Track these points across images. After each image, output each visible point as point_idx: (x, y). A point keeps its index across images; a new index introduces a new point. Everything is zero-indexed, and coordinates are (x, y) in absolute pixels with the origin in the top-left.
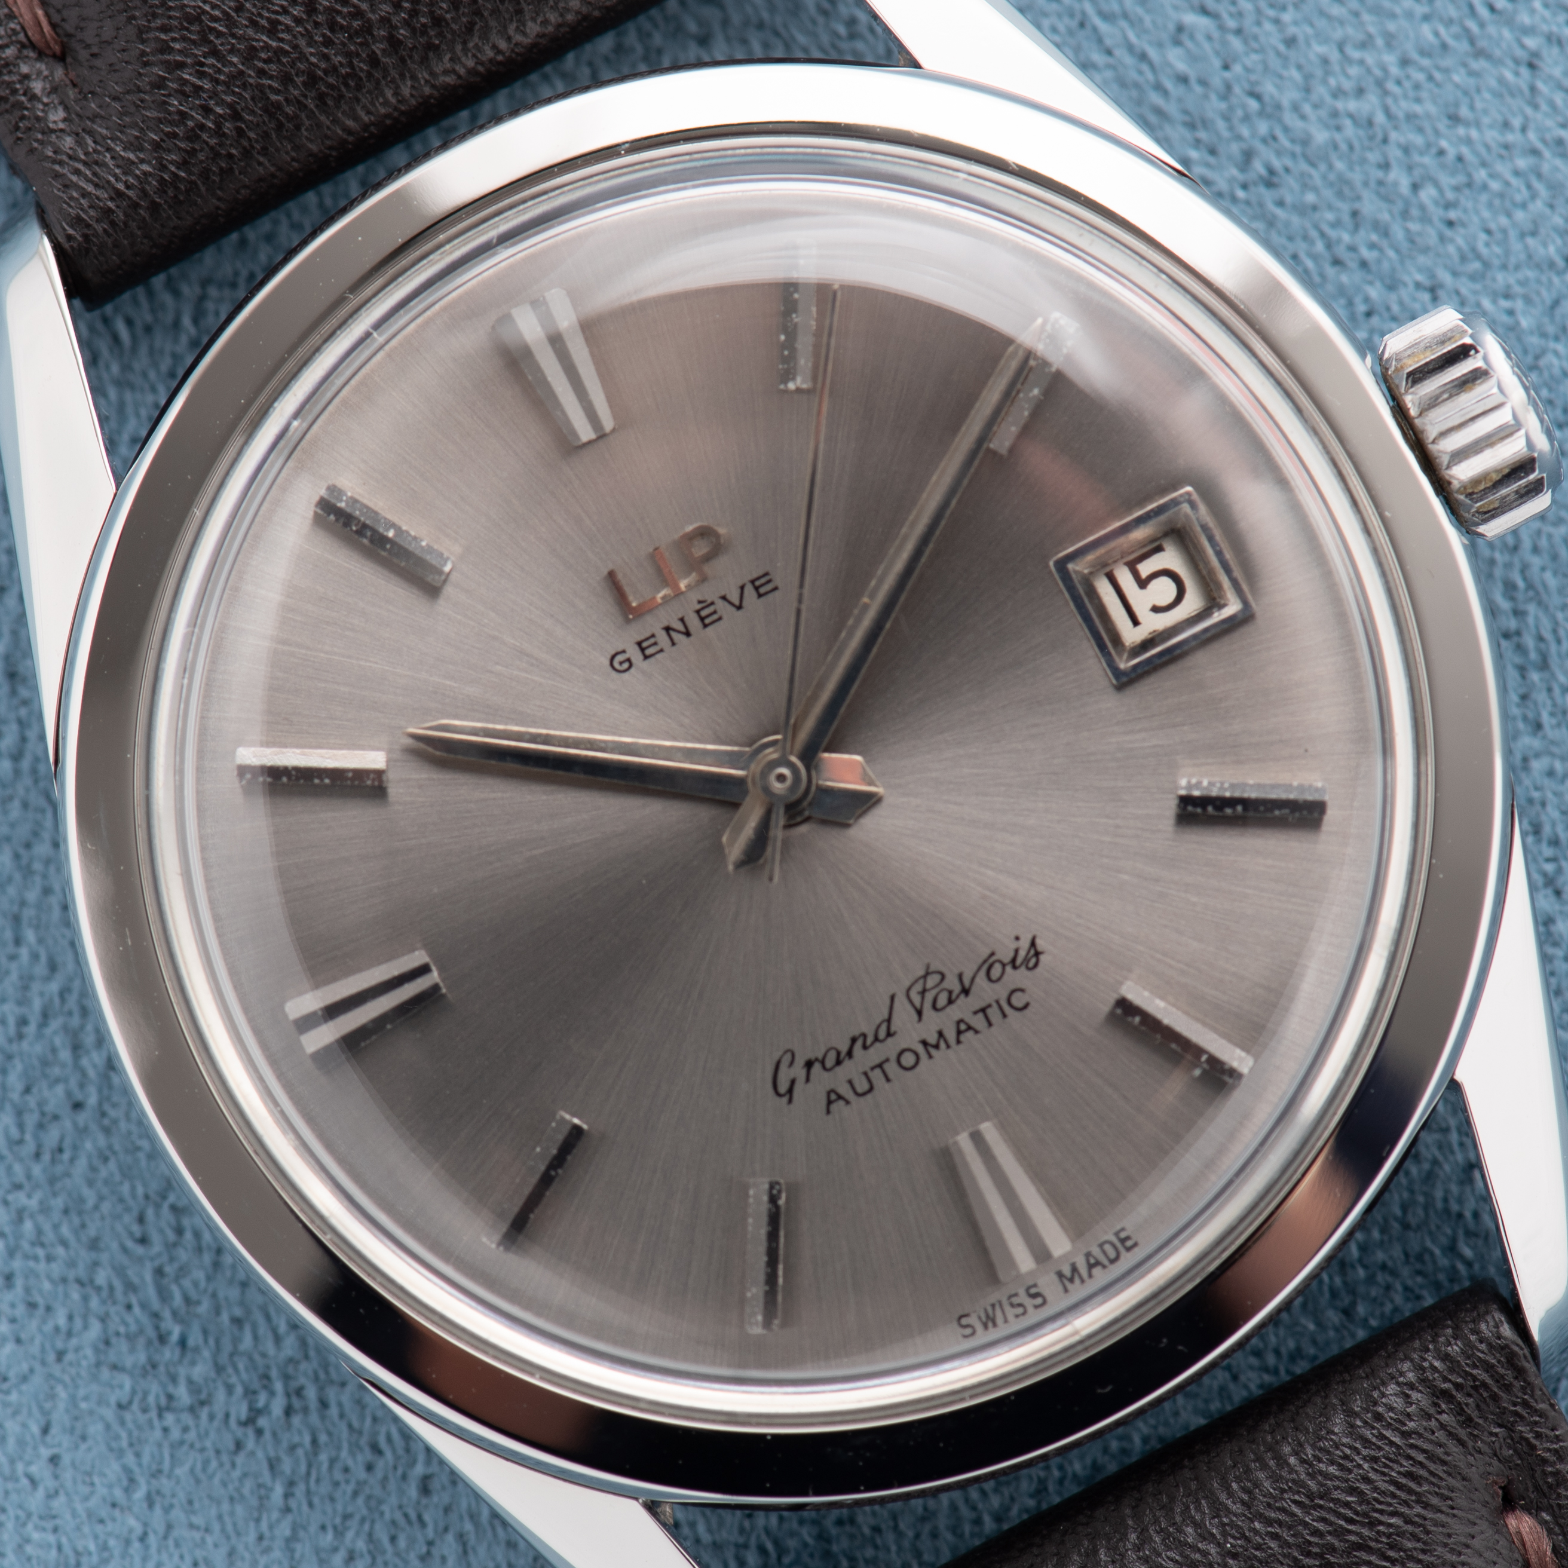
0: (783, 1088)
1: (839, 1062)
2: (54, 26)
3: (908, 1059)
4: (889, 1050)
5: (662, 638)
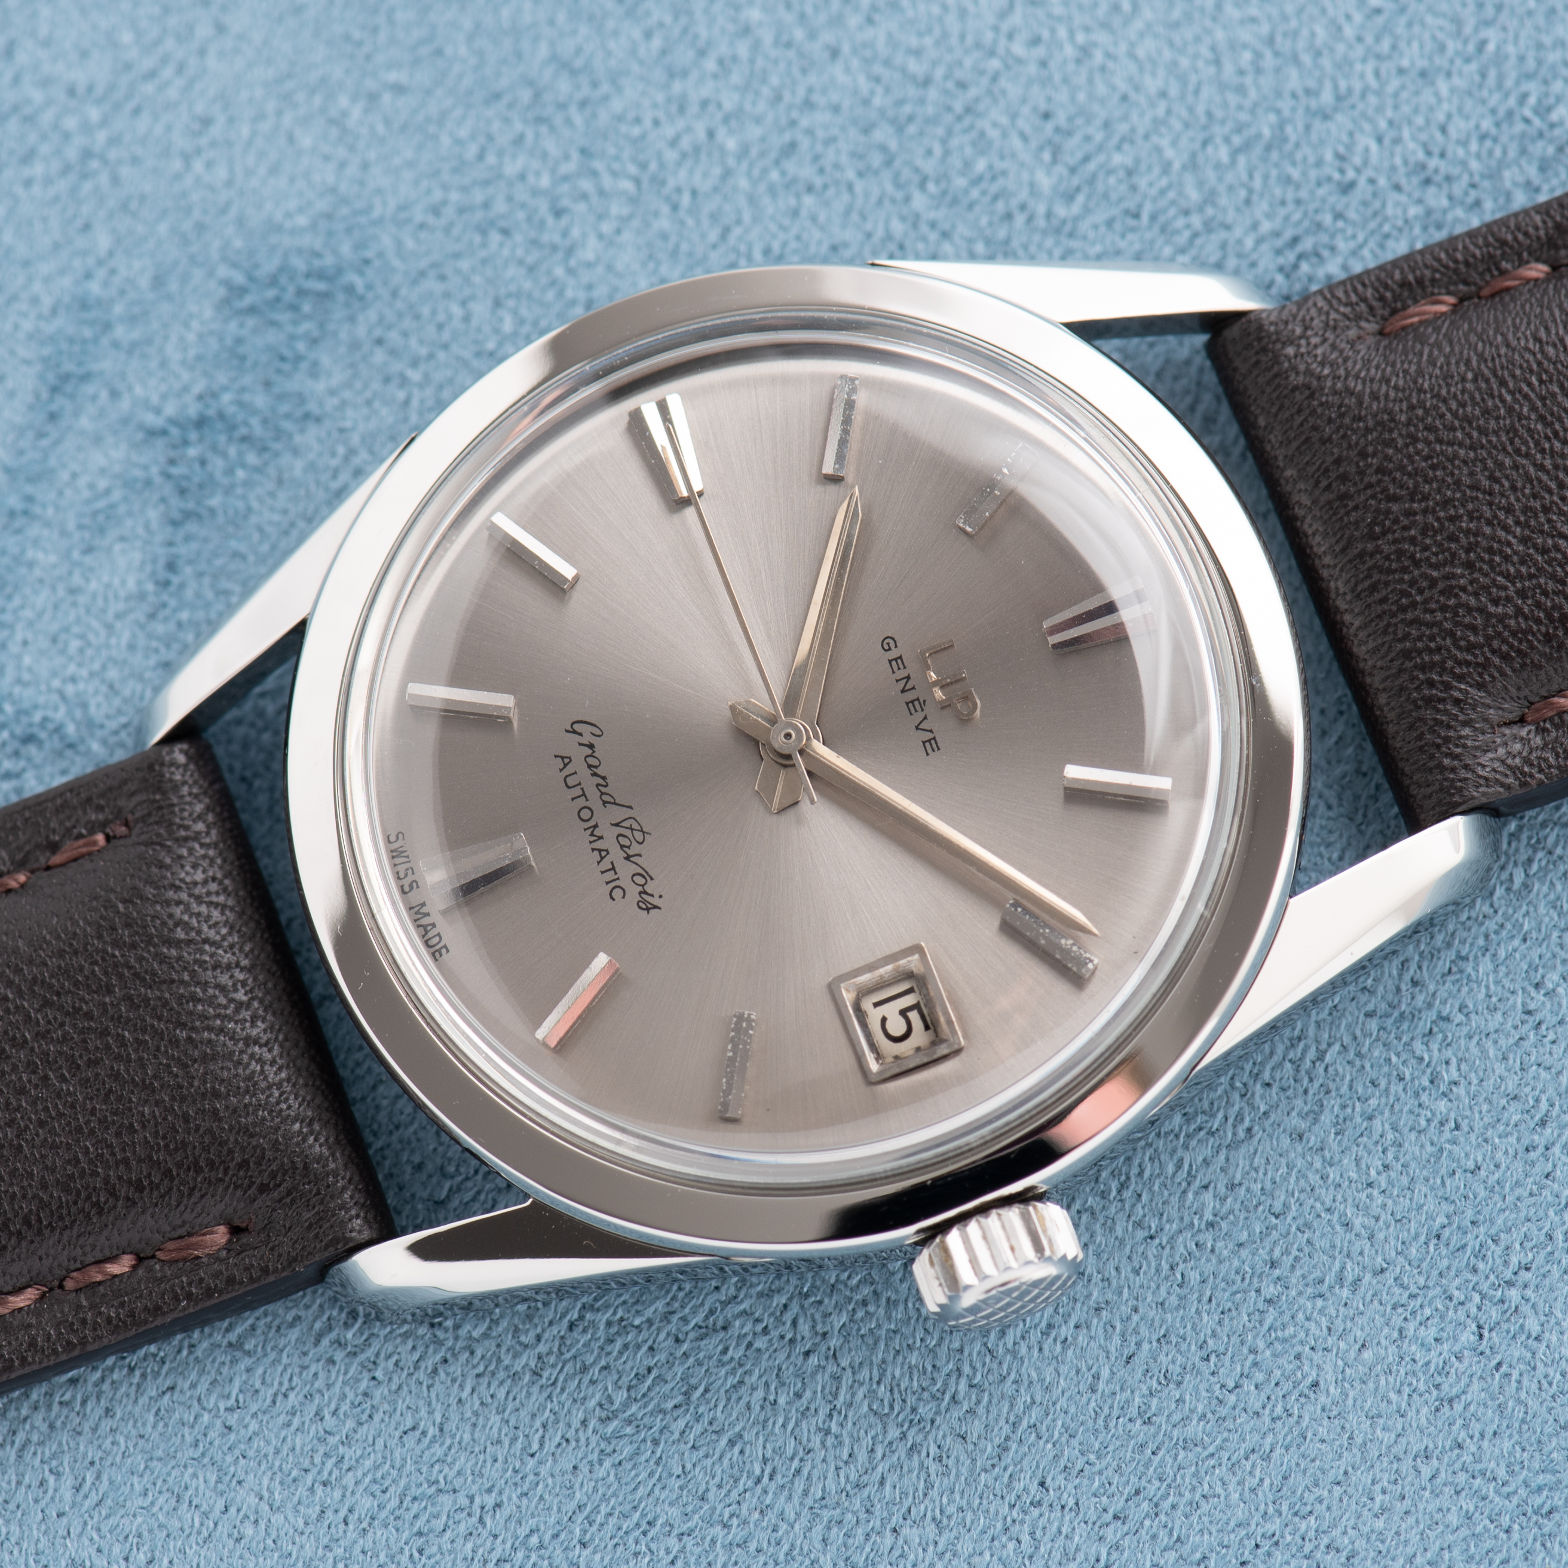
0: (576, 727)
1: (590, 766)
3: (585, 814)
4: (594, 800)
5: (902, 673)
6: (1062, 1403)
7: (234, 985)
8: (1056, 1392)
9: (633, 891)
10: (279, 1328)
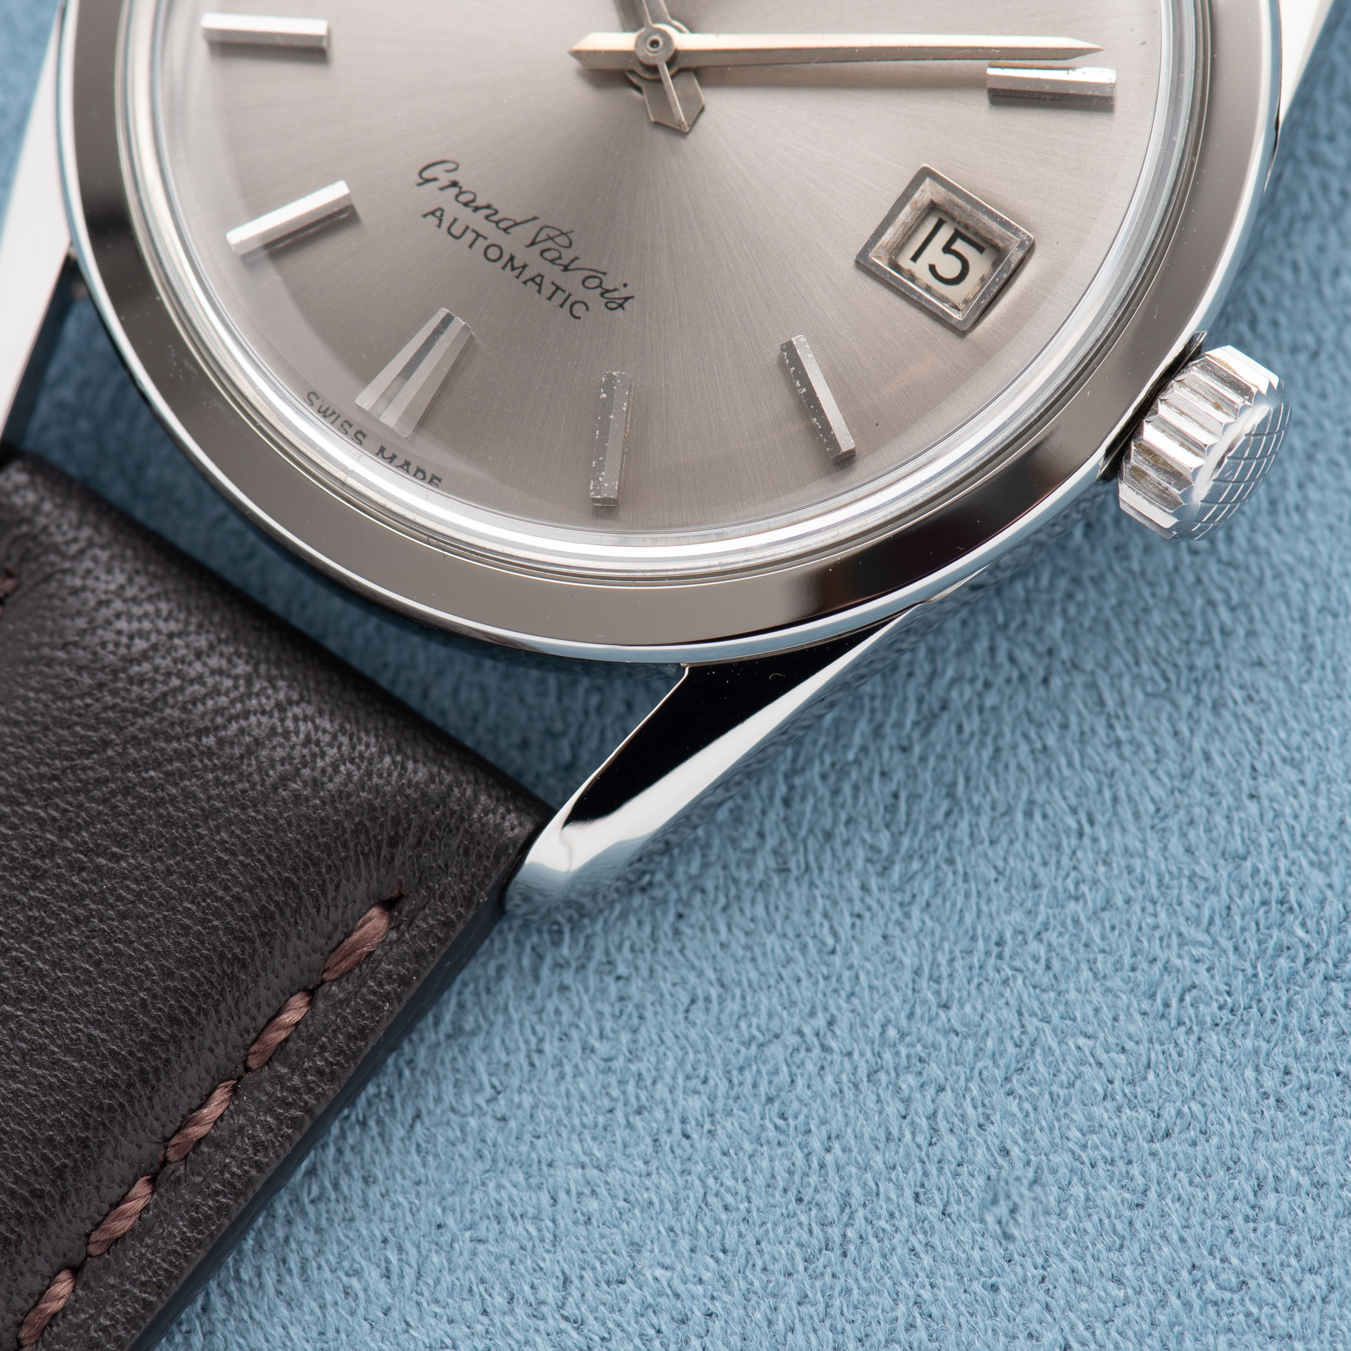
6: (1336, 569)
7: (230, 661)
8: (1323, 561)
9: (593, 298)
10: (488, 990)
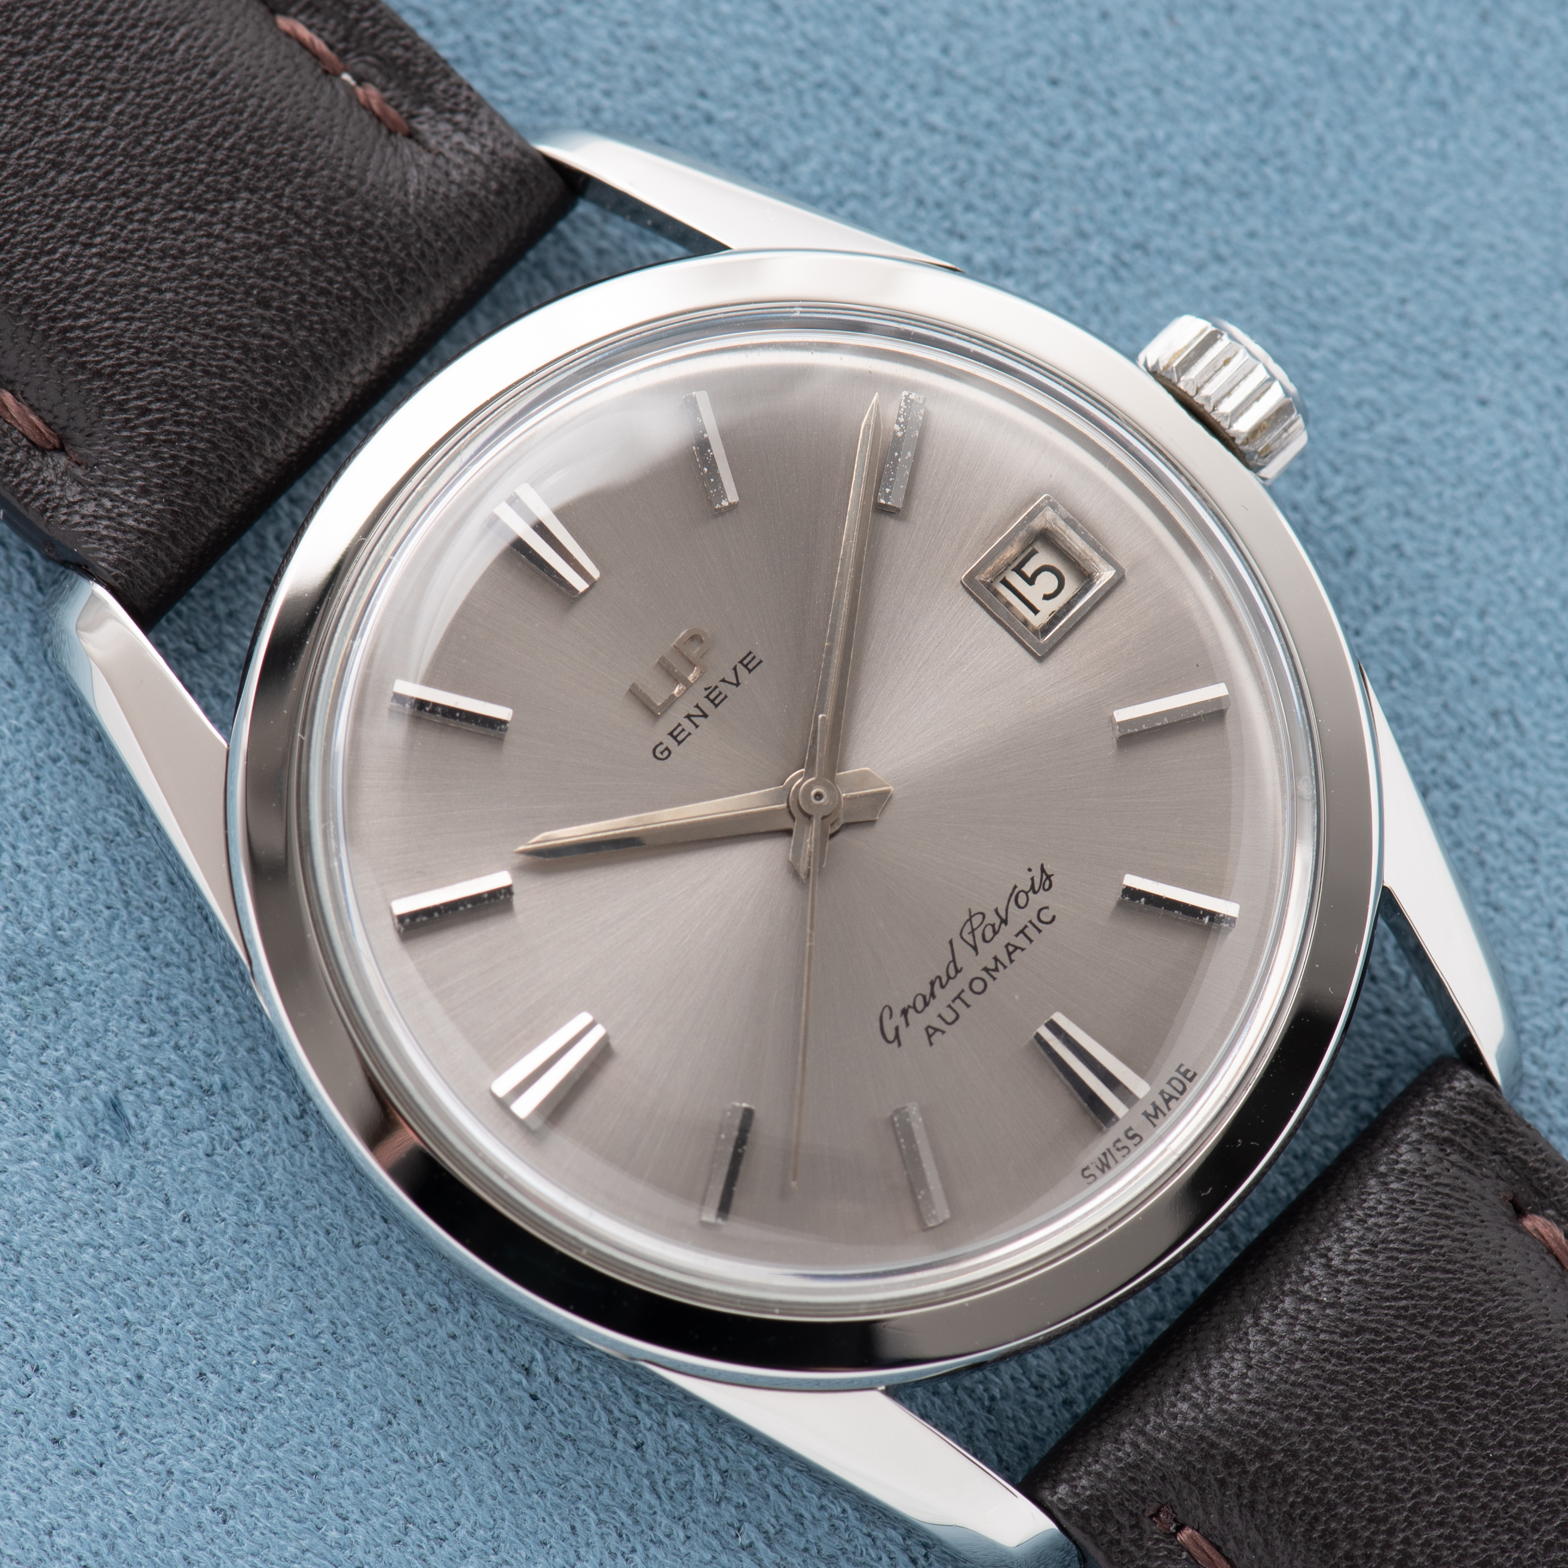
0: (891, 1036)
1: (926, 1004)
2: (48, 425)
3: (978, 986)
4: (960, 983)
5: (686, 724)
